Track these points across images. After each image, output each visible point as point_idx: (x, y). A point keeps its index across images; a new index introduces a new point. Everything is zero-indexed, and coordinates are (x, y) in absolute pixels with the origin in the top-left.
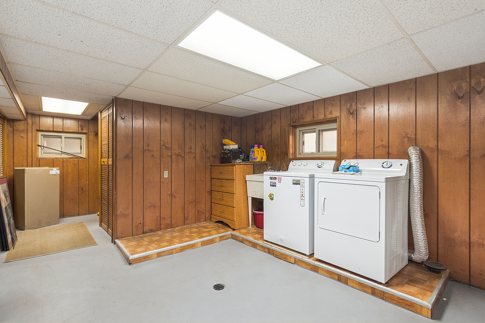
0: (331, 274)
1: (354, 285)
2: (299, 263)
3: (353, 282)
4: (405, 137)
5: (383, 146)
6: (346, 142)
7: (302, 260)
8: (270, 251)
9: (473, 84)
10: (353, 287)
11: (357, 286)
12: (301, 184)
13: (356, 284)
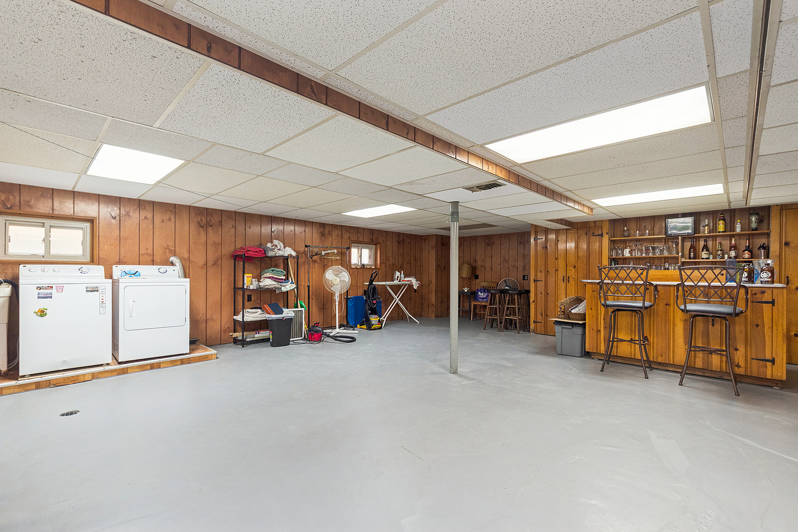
0: (143, 368)
1: (166, 365)
2: (99, 376)
3: (165, 363)
4: (167, 249)
5: (148, 254)
6: (106, 246)
7: (105, 370)
8: (38, 386)
9: (208, 220)
10: (165, 367)
11: (169, 365)
12: (100, 291)
13: (168, 363)
